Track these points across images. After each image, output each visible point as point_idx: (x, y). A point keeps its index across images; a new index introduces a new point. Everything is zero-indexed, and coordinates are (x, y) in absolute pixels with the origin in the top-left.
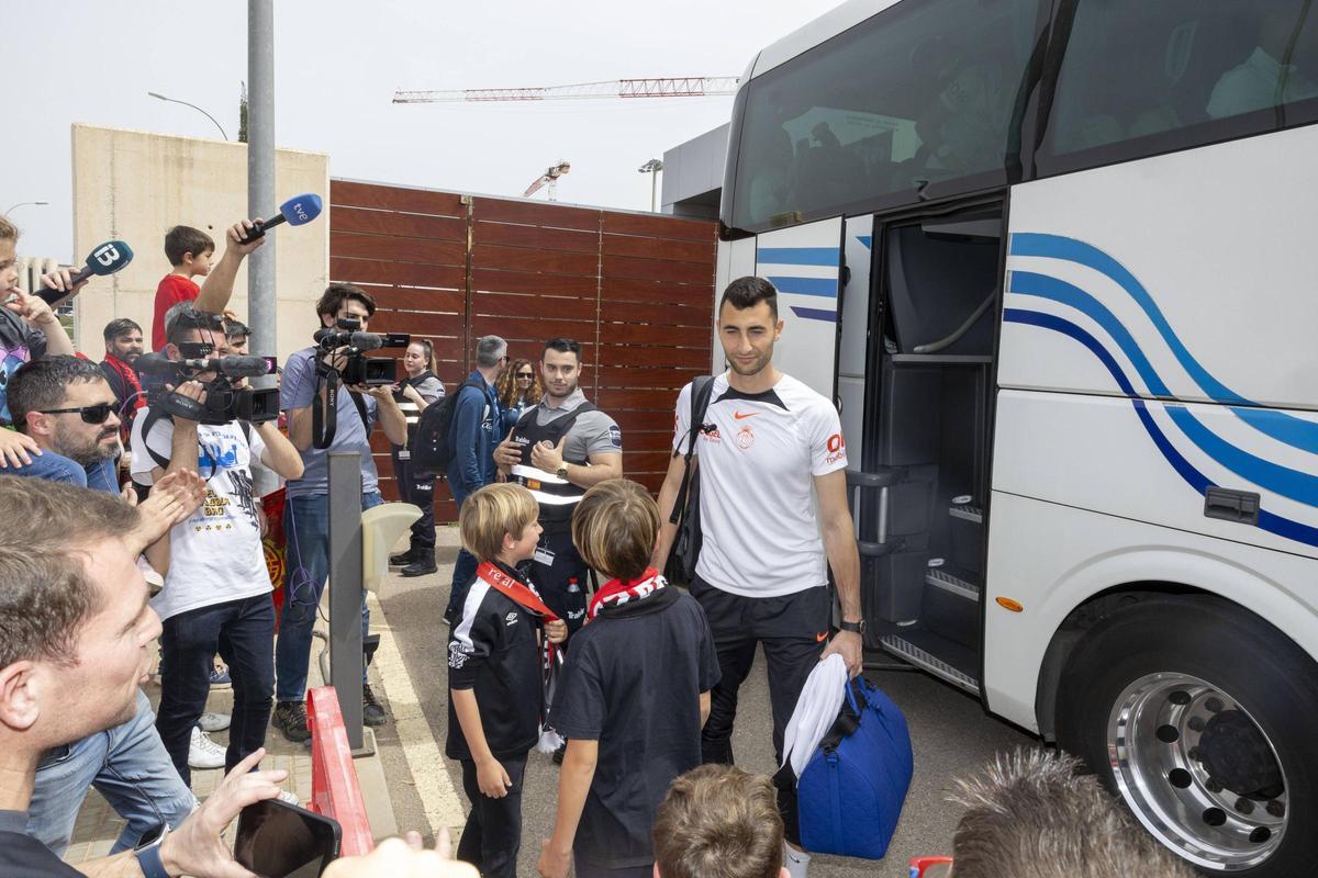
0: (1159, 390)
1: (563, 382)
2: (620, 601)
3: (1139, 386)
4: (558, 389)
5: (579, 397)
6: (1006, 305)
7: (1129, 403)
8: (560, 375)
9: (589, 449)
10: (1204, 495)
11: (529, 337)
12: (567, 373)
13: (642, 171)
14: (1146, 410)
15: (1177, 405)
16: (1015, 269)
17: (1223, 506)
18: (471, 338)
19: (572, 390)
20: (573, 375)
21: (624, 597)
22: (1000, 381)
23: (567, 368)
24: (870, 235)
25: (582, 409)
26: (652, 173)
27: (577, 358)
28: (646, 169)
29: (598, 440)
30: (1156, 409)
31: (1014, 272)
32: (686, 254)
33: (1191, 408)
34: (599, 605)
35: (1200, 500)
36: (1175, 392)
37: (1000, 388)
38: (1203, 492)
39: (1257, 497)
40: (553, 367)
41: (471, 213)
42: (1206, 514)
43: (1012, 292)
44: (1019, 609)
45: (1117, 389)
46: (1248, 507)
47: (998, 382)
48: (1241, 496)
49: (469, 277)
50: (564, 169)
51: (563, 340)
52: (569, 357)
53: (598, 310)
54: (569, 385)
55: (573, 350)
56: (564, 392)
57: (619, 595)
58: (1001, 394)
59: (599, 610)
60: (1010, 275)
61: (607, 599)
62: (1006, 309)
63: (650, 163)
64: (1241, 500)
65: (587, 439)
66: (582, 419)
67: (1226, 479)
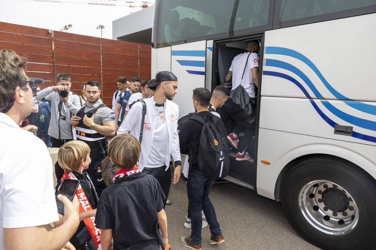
0: (319, 96)
1: (93, 97)
2: (120, 177)
3: (312, 94)
4: (92, 100)
5: (100, 101)
6: (264, 70)
7: (308, 100)
8: (92, 95)
9: (103, 121)
10: (334, 127)
11: (78, 81)
12: (95, 94)
13: (97, 28)
14: (314, 102)
15: (325, 100)
16: (267, 58)
17: (340, 130)
18: (56, 81)
19: (97, 99)
20: (98, 94)
21: (122, 175)
22: (262, 94)
23: (95, 92)
24: (212, 47)
25: (101, 106)
26: (100, 29)
27: (99, 88)
28: (98, 28)
29: (105, 118)
30: (318, 102)
31: (267, 59)
32: (130, 53)
33: (330, 101)
34: (114, 179)
35: (333, 129)
36: (324, 97)
37: (262, 96)
38: (333, 127)
39: (352, 128)
40: (89, 92)
41: (53, 36)
42: (335, 133)
43: (266, 65)
44: (269, 164)
45: (304, 96)
46: (349, 130)
47: (261, 94)
48: (347, 127)
49: (54, 60)
50: (70, 26)
51: (93, 82)
52: (95, 88)
53: (102, 72)
54: (96, 98)
55: (97, 85)
56: (94, 101)
57: (120, 174)
58: (262, 98)
59: (115, 181)
60: (265, 60)
61: (116, 176)
62: (264, 71)
63: (100, 26)
64: (347, 129)
65: (101, 118)
66: (99, 110)
67: (341, 122)
